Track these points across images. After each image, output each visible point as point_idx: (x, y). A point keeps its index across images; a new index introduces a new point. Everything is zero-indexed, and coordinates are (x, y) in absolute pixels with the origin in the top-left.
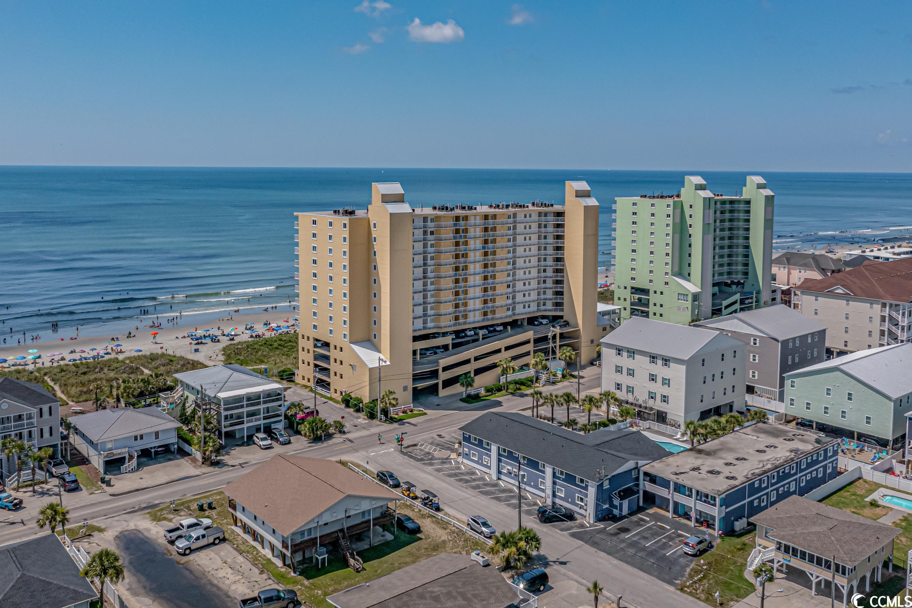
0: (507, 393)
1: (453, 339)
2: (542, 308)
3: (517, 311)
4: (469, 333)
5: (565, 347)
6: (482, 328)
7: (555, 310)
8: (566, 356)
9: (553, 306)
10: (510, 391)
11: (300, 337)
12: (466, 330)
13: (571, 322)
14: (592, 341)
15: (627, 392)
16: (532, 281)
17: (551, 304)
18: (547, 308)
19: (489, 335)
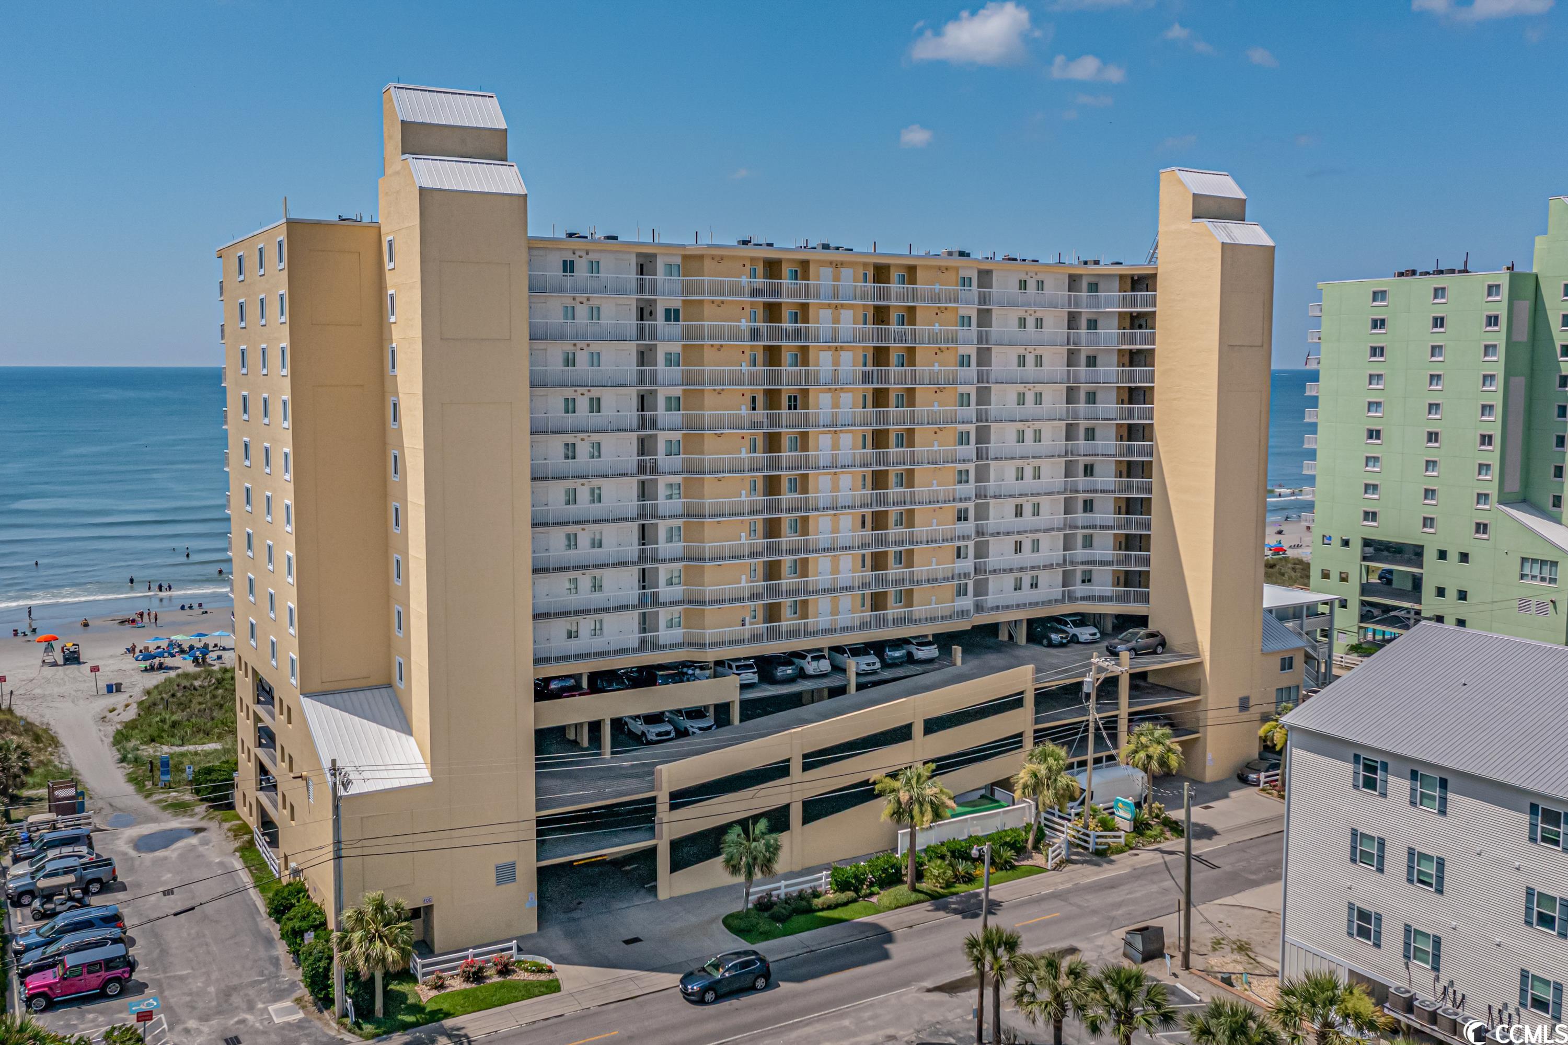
0: (914, 896)
1: (744, 687)
2: (1079, 589)
3: (991, 599)
4: (811, 667)
5: (1147, 725)
6: (857, 651)
7: (1121, 598)
8: (1149, 757)
9: (1116, 584)
10: (926, 885)
11: (237, 664)
12: (800, 655)
13: (1175, 639)
14: (1244, 705)
15: (1407, 957)
16: (1045, 502)
17: (1109, 578)
18: (1095, 589)
19: (887, 674)
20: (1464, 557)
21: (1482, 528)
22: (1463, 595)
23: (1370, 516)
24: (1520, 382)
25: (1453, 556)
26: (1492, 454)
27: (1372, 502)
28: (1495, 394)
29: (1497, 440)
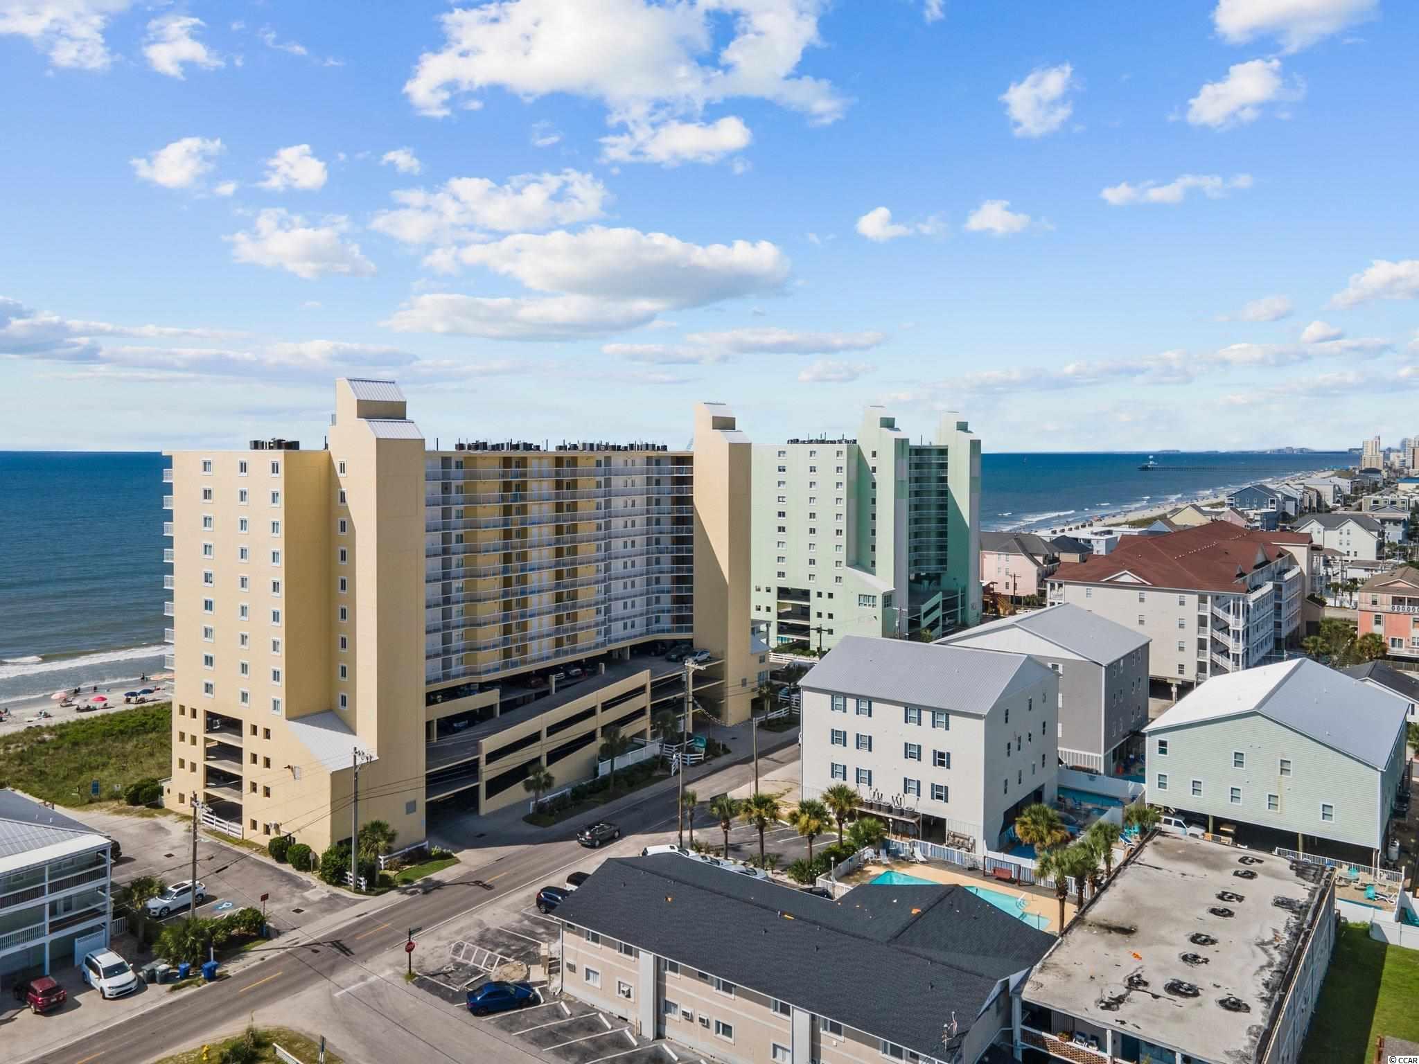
1: (501, 696)
2: (655, 627)
6: (554, 670)
7: (679, 630)
9: (673, 622)
11: (175, 710)
12: (526, 675)
14: (744, 683)
15: (858, 782)
16: (637, 580)
17: (669, 620)
18: (660, 626)
19: (569, 682)
20: (831, 596)
21: (838, 579)
22: (831, 616)
23: (781, 574)
24: (853, 501)
25: (825, 595)
26: (842, 540)
27: (781, 567)
28: (842, 508)
29: (844, 533)
